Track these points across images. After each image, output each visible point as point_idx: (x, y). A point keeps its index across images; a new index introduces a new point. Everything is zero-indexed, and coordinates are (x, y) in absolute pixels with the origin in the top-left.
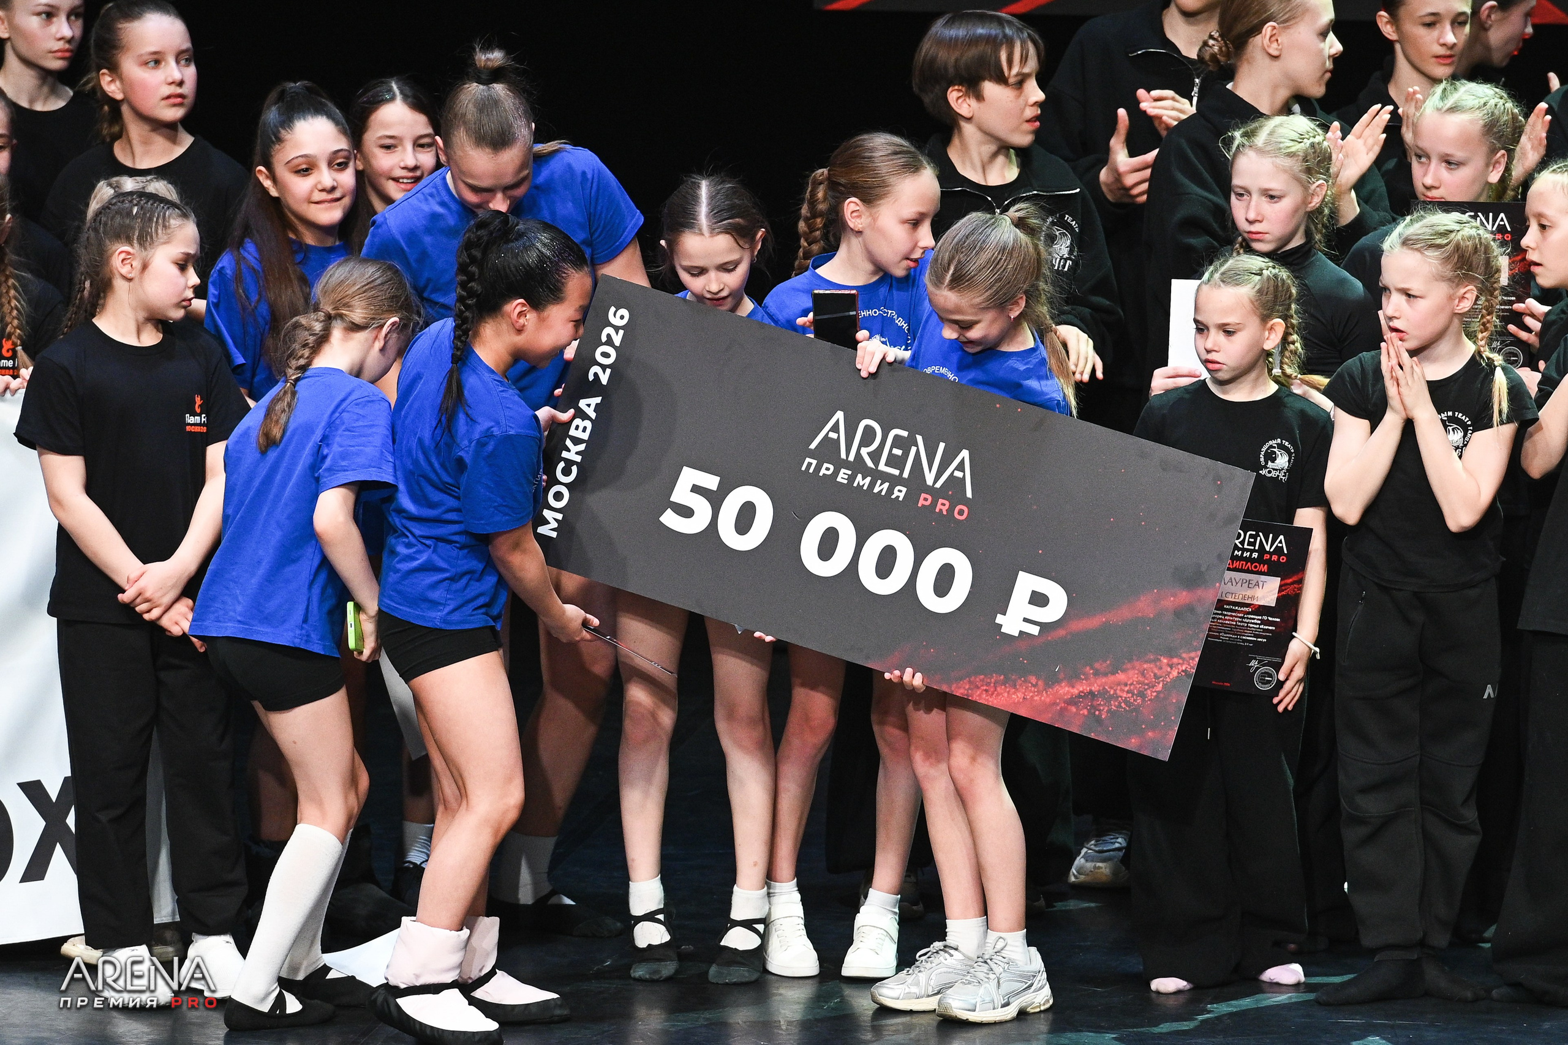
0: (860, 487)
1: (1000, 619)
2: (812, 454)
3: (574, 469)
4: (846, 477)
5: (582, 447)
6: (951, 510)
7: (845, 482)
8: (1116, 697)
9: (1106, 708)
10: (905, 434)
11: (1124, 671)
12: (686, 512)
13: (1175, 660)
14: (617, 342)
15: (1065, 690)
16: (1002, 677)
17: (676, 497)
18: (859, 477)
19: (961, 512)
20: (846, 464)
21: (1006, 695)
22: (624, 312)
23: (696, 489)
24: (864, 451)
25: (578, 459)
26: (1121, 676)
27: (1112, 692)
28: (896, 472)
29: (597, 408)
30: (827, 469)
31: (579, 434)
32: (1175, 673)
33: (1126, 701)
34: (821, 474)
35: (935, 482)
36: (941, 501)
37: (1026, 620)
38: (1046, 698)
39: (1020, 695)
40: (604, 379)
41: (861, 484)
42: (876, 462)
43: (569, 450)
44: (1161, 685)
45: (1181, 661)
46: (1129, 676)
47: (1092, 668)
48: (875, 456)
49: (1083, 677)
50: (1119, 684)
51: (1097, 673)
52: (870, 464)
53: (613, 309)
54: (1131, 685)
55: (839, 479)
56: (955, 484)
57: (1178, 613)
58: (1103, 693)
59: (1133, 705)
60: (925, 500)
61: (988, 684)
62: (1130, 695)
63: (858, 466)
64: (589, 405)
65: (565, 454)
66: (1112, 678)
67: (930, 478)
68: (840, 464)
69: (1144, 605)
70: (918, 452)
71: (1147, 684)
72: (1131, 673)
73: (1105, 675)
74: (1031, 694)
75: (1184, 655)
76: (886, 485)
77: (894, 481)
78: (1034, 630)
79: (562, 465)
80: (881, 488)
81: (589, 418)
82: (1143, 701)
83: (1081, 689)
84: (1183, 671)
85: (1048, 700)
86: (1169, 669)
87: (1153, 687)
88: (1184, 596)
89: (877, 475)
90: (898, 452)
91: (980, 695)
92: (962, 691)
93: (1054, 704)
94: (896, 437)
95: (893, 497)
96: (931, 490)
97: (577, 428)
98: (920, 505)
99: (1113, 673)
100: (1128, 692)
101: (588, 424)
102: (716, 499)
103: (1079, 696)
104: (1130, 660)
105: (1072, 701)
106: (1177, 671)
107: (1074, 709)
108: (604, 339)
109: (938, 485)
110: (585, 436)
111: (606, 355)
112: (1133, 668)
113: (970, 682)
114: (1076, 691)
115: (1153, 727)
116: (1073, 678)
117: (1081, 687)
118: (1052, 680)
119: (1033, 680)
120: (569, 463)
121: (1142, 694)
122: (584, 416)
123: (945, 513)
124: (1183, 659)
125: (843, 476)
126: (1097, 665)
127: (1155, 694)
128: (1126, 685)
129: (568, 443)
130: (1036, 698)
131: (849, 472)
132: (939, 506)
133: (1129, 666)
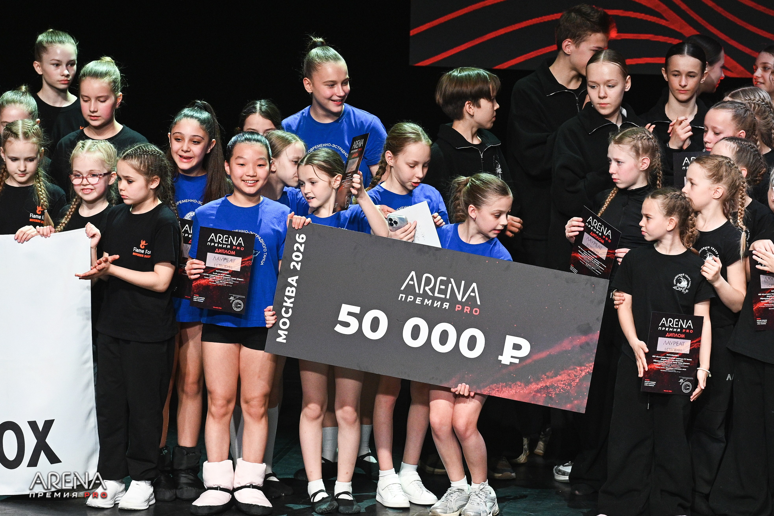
0: (427, 305)
1: (500, 358)
2: (402, 292)
3: (290, 310)
4: (420, 301)
5: (292, 300)
6: (471, 311)
7: (420, 303)
8: (558, 387)
9: (554, 393)
10: (445, 278)
11: (560, 375)
12: (346, 325)
13: (583, 368)
14: (302, 250)
15: (534, 387)
16: (504, 384)
17: (340, 319)
18: (426, 300)
19: (476, 311)
20: (419, 295)
21: (507, 391)
22: (303, 236)
23: (350, 314)
24: (427, 288)
25: (291, 305)
26: (559, 378)
27: (556, 385)
28: (443, 296)
29: (297, 281)
30: (411, 298)
31: (290, 294)
32: (584, 374)
33: (562, 389)
34: (408, 301)
35: (462, 298)
36: (466, 307)
37: (512, 357)
38: (526, 391)
39: (514, 391)
40: (298, 267)
41: (427, 303)
42: (433, 293)
43: (286, 302)
44: (578, 380)
45: (586, 368)
46: (563, 377)
47: (545, 375)
48: (433, 290)
49: (542, 380)
50: (559, 381)
51: (548, 377)
52: (430, 294)
53: (297, 235)
54: (564, 381)
55: (417, 302)
56: (471, 299)
57: (581, 347)
58: (552, 386)
59: (566, 390)
60: (458, 308)
61: (498, 388)
62: (564, 385)
63: (425, 295)
64: (293, 280)
65: (285, 304)
66: (555, 379)
67: (459, 298)
68: (416, 295)
69: (566, 345)
70: (452, 286)
71: (572, 380)
72: (563, 375)
73: (552, 378)
74: (519, 390)
75: (587, 365)
76: (439, 303)
77: (443, 301)
78: (517, 361)
79: (284, 309)
80: (437, 304)
81: (294, 286)
82: (571, 387)
83: (542, 385)
84: (587, 372)
85: (527, 392)
86: (581, 372)
87: (574, 381)
88: (583, 339)
89: (434, 299)
90: (443, 287)
91: (495, 393)
92: (487, 392)
93: (530, 393)
94: (441, 280)
95: (443, 308)
96: (461, 303)
97: (289, 291)
98: (456, 310)
99: (556, 376)
100: (563, 384)
101: (294, 289)
102: (360, 317)
103: (541, 389)
104: (563, 370)
105: (538, 391)
106: (584, 372)
107: (539, 395)
108: (295, 249)
109: (464, 300)
110: (293, 295)
111: (297, 256)
112: (564, 373)
113: (490, 388)
114: (539, 386)
115: (576, 398)
116: (538, 380)
117: (541, 384)
118: (528, 383)
119: (519, 383)
120: (287, 308)
121: (570, 385)
122: (291, 286)
123: (468, 312)
124: (587, 367)
125: (418, 301)
126: (547, 374)
127: (575, 384)
128: (562, 381)
129: (286, 299)
130: (521, 392)
131: (421, 299)
132: (465, 310)
133: (562, 372)
